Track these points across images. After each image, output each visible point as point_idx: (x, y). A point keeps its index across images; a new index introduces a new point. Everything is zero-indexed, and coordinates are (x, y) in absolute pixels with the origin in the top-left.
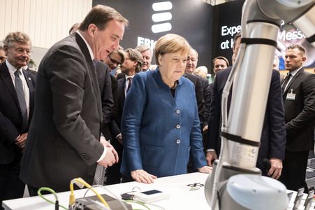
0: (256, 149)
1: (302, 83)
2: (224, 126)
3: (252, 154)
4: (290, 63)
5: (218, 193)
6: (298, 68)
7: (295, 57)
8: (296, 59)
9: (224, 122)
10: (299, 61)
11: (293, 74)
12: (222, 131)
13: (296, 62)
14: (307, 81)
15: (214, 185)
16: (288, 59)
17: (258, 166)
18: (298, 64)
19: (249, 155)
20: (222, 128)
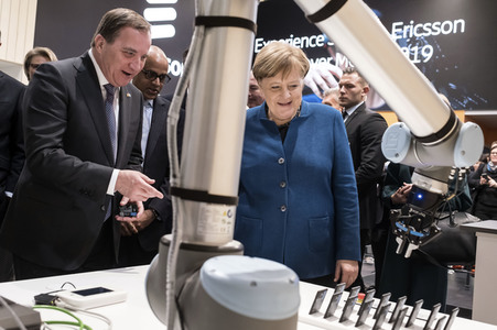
0: (233, 209)
1: (360, 127)
2: (175, 176)
3: (227, 219)
4: (346, 96)
5: (177, 299)
6: (357, 103)
7: (353, 86)
8: (353, 89)
9: (174, 169)
10: (359, 92)
11: (350, 113)
12: (172, 185)
13: (354, 94)
14: (367, 122)
15: (168, 286)
16: (343, 90)
17: (236, 237)
18: (358, 97)
19: (224, 221)
20: (171, 180)
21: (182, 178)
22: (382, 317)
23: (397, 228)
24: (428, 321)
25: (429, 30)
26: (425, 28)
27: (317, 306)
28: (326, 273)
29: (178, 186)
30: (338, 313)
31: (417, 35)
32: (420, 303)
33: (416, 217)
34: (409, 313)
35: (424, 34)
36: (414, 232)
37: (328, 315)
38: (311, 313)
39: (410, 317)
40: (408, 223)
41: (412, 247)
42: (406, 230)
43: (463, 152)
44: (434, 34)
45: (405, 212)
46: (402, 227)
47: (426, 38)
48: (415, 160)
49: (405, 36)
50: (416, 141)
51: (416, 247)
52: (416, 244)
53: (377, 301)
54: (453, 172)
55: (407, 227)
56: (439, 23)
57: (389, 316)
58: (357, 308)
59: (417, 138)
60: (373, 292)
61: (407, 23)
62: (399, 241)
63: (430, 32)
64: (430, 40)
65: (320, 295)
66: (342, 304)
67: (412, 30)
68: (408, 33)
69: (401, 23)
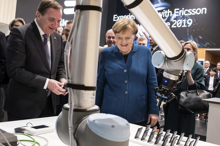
2: (68, 78)
4: (152, 41)
11: (154, 49)
19: (92, 97)
21: (72, 79)
22: (166, 140)
23: (157, 95)
24: (186, 142)
25: (191, 12)
26: (189, 12)
27: (138, 135)
28: (144, 120)
29: (70, 83)
30: (147, 138)
31: (186, 15)
32: (183, 134)
33: (164, 90)
34: (178, 138)
35: (188, 14)
36: (164, 97)
37: (143, 139)
38: (135, 138)
39: (179, 140)
40: (161, 93)
41: (163, 103)
42: (160, 96)
43: (187, 64)
44: (193, 14)
45: (160, 88)
46: (159, 95)
47: (189, 16)
48: (166, 67)
49: (180, 15)
50: (167, 59)
51: (165, 103)
52: (165, 101)
53: (164, 133)
54: (181, 72)
55: (161, 94)
56: (195, 9)
57: (169, 139)
58: (155, 136)
59: (168, 58)
60: (163, 129)
61: (181, 9)
62: (158, 100)
63: (191, 13)
64: (191, 17)
65: (139, 130)
66: (149, 134)
67: (183, 12)
68: (181, 14)
69: (178, 9)
